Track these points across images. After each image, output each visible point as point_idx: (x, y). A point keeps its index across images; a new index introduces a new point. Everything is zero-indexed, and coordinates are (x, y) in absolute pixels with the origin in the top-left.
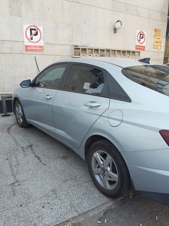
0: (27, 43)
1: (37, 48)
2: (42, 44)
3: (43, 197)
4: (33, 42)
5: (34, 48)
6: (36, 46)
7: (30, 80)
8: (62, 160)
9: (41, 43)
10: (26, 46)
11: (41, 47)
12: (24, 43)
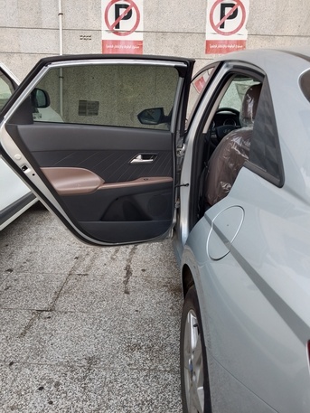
0: (211, 35)
1: (230, 47)
2: (244, 37)
3: (61, 364)
4: (224, 34)
5: (225, 46)
6: (228, 42)
7: (162, 109)
8: (169, 295)
9: (243, 35)
10: (208, 42)
11: (241, 43)
12: (204, 37)
